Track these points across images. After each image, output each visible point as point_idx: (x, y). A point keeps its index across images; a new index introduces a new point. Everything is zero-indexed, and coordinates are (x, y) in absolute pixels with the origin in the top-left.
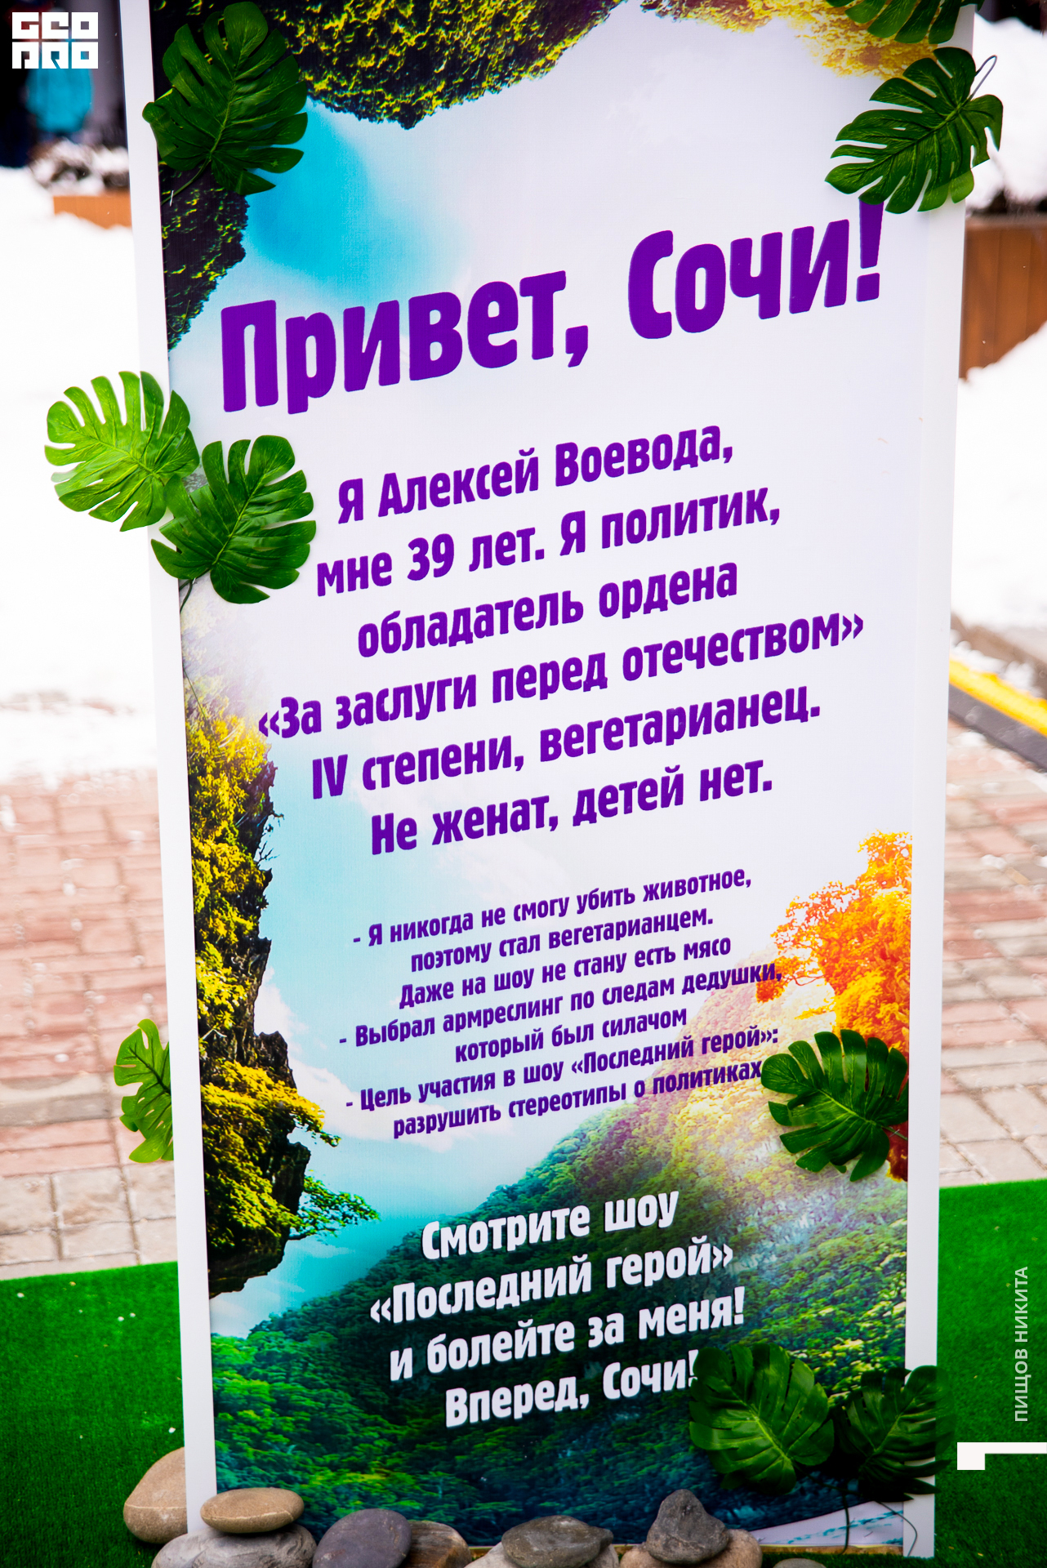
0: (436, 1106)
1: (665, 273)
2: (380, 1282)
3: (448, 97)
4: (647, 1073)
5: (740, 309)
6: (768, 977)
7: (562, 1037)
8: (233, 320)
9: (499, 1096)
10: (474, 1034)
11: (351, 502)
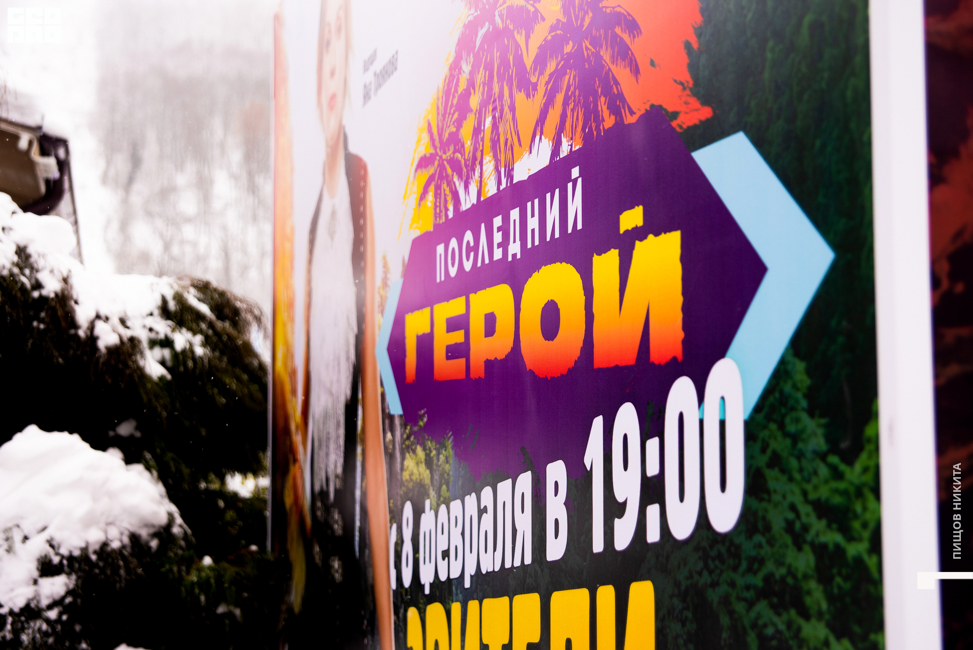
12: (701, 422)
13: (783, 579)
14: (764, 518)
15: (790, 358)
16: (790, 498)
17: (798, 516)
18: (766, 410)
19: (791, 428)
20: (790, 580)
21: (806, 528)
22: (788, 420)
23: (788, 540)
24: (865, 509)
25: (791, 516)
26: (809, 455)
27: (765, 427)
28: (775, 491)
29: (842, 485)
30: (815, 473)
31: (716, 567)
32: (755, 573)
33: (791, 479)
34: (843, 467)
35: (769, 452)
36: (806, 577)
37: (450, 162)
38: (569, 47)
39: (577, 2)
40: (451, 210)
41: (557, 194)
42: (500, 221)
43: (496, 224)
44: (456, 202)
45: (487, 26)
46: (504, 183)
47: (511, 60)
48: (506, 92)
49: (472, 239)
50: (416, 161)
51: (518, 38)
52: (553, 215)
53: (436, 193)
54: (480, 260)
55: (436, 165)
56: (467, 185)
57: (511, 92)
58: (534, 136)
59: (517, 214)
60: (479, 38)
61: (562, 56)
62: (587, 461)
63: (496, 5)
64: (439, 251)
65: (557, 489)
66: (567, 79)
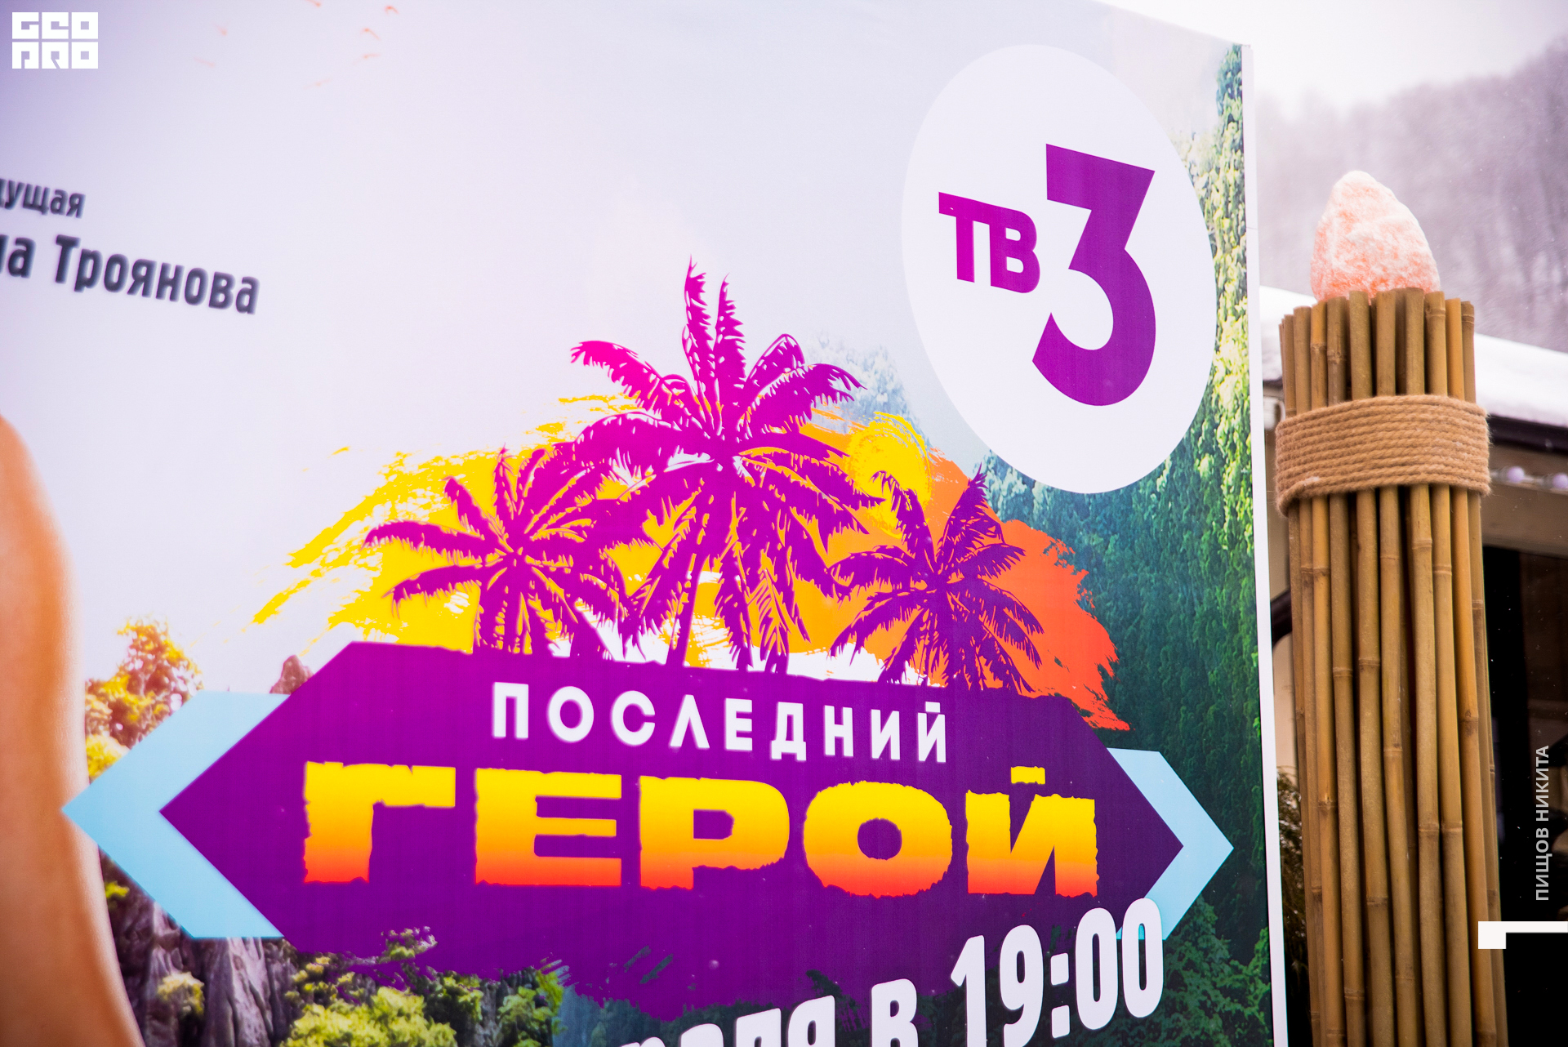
12: (1119, 943)
13: (1198, 1038)
14: (1181, 1002)
15: (1201, 902)
16: (1202, 988)
17: (1209, 998)
18: (1182, 933)
19: (1204, 945)
20: (1203, 1038)
21: (1215, 1004)
22: (1200, 940)
23: (1202, 1013)
24: (1256, 988)
25: (1204, 998)
26: (1217, 961)
27: (1181, 945)
28: (1191, 984)
29: (1241, 977)
30: (1222, 971)
31: (1136, 1042)
32: (1174, 1039)
33: (1203, 976)
34: (1241, 967)
35: (1185, 960)
36: (1215, 1033)
37: (558, 576)
38: (922, 586)
39: (936, 550)
40: (561, 647)
41: (895, 716)
42: (746, 705)
43: (735, 706)
44: (586, 639)
45: (705, 458)
46: (758, 665)
47: (782, 534)
48: (766, 564)
49: (648, 709)
50: (380, 518)
51: (801, 519)
52: (885, 735)
53: (490, 602)
54: (677, 741)
55: (492, 559)
56: (629, 630)
57: (780, 569)
58: (841, 640)
59: (795, 710)
60: (678, 460)
61: (906, 588)
62: (957, 977)
63: (737, 450)
64: (502, 691)
65: (894, 1008)
66: (915, 613)
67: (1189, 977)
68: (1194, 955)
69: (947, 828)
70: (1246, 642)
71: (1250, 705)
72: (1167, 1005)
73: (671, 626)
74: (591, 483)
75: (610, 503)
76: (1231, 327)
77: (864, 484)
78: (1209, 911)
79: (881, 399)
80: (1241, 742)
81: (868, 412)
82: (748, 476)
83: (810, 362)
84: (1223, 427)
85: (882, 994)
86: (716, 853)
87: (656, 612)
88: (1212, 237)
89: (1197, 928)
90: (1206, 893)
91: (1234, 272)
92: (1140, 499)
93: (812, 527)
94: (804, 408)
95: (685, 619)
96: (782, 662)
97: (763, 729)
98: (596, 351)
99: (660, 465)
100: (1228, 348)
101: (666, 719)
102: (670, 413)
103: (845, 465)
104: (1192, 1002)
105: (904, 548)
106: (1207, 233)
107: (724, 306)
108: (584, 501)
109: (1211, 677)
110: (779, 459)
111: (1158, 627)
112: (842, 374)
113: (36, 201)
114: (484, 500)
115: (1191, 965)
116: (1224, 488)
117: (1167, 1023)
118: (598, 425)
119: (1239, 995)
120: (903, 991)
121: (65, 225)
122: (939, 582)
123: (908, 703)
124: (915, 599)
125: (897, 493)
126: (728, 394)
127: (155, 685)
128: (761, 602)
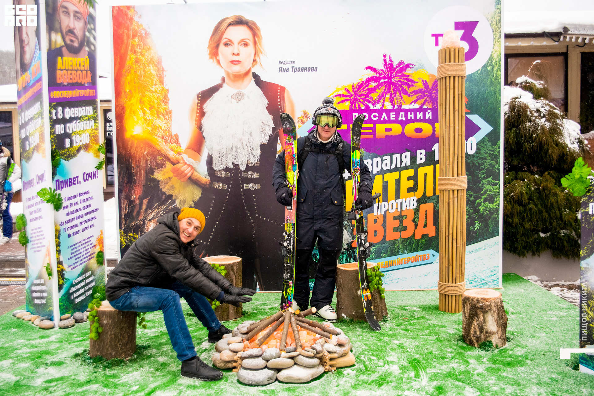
0: (74, 266)
1: (85, 175)
2: (70, 289)
3: (71, 159)
4: (88, 258)
5: (90, 179)
6: (95, 246)
7: (82, 256)
8: (57, 181)
9: (78, 264)
10: (77, 257)
11: (65, 200)
13: (483, 157)
14: (480, 152)
18: (480, 142)
21: (487, 152)
22: (485, 143)
23: (484, 154)
24: (497, 150)
25: (485, 151)
26: (488, 146)
27: (480, 144)
32: (478, 158)
33: (485, 148)
34: (493, 147)
36: (487, 157)
37: (362, 99)
38: (427, 94)
39: (430, 88)
40: (363, 108)
41: (422, 113)
42: (394, 113)
43: (392, 114)
44: (367, 107)
45: (387, 80)
46: (396, 108)
47: (400, 89)
48: (398, 93)
49: (377, 115)
50: (336, 94)
51: (404, 86)
52: (420, 116)
53: (352, 103)
54: (382, 119)
55: (352, 98)
56: (374, 105)
57: (400, 94)
58: (412, 103)
59: (403, 113)
60: (382, 81)
61: (424, 94)
62: (433, 149)
63: (392, 78)
64: (354, 114)
65: (421, 153)
66: (426, 98)
67: (481, 148)
68: (483, 145)
69: (432, 128)
70: (498, 96)
71: (498, 106)
72: (476, 153)
73: (381, 104)
74: (367, 86)
75: (371, 88)
76: (497, 44)
77: (415, 80)
78: (487, 138)
79: (419, 67)
80: (496, 112)
81: (417, 69)
82: (394, 82)
83: (406, 64)
84: (494, 61)
85: (418, 152)
86: (389, 133)
87: (378, 102)
88: (493, 30)
89: (484, 141)
90: (486, 136)
91: (498, 35)
92: (474, 75)
93: (406, 87)
94: (405, 70)
95: (383, 102)
96: (401, 107)
97: (397, 116)
98: (368, 68)
99: (379, 82)
100: (496, 48)
101: (380, 116)
102: (380, 74)
103: (412, 78)
104: (482, 152)
105: (424, 88)
106: (491, 29)
107: (390, 58)
108: (367, 88)
109: (489, 102)
110: (400, 78)
111: (478, 95)
112: (412, 64)
113: (289, 63)
114: (351, 90)
115: (482, 147)
116: (494, 71)
117: (476, 155)
118: (369, 78)
119: (493, 151)
120: (423, 151)
121: (293, 65)
122: (431, 93)
123: (424, 111)
124: (426, 95)
125: (422, 80)
126: (391, 70)
127: (306, 117)
128: (397, 99)
